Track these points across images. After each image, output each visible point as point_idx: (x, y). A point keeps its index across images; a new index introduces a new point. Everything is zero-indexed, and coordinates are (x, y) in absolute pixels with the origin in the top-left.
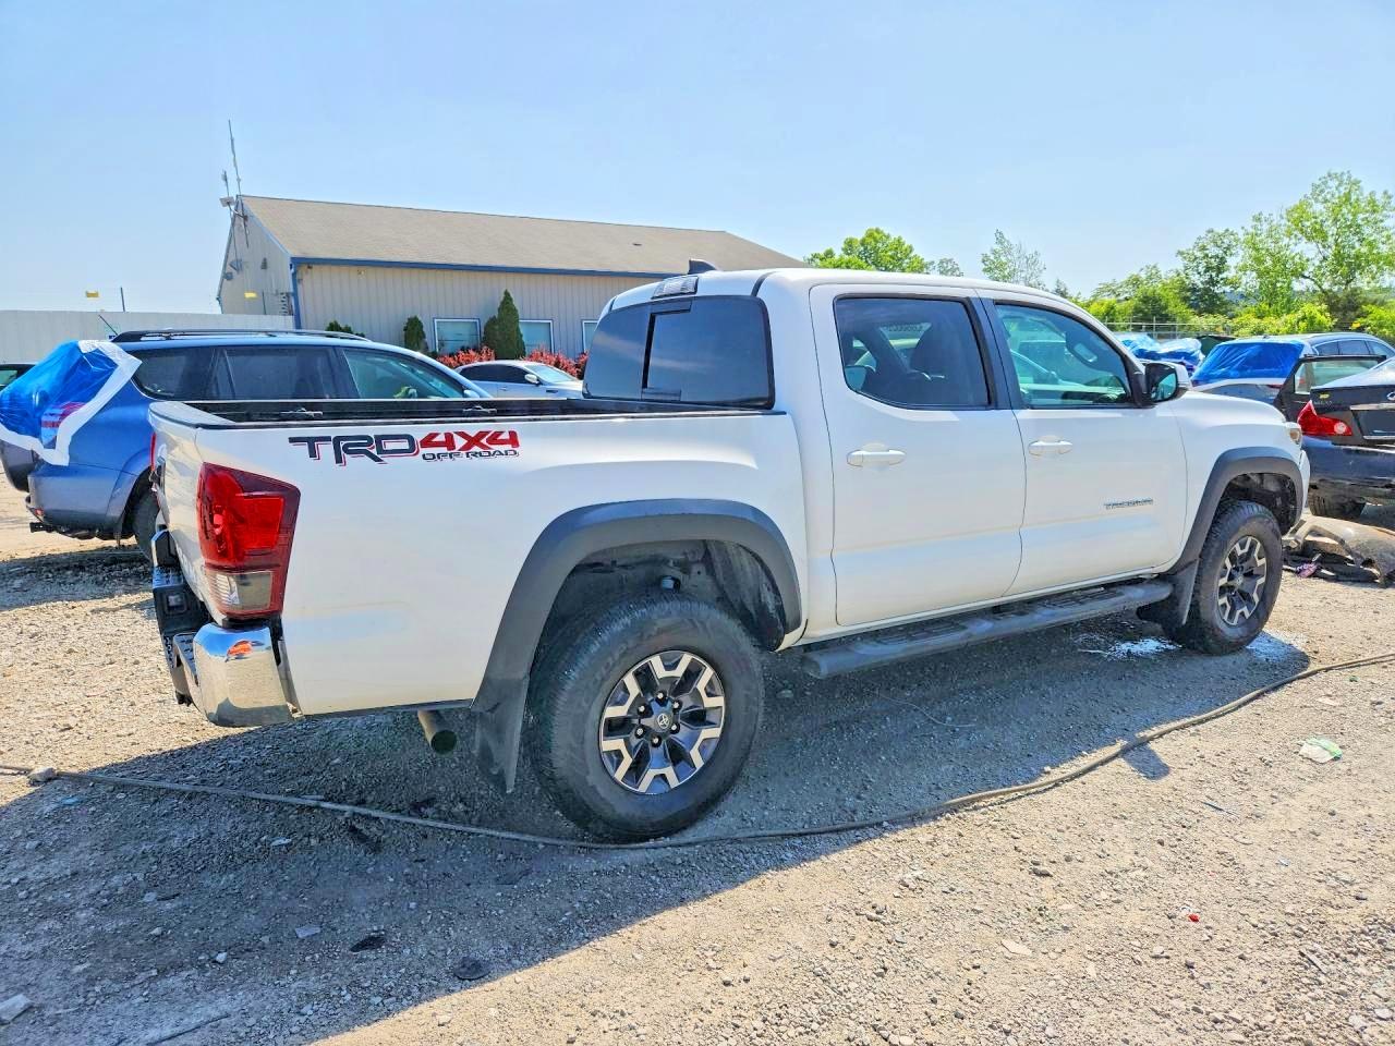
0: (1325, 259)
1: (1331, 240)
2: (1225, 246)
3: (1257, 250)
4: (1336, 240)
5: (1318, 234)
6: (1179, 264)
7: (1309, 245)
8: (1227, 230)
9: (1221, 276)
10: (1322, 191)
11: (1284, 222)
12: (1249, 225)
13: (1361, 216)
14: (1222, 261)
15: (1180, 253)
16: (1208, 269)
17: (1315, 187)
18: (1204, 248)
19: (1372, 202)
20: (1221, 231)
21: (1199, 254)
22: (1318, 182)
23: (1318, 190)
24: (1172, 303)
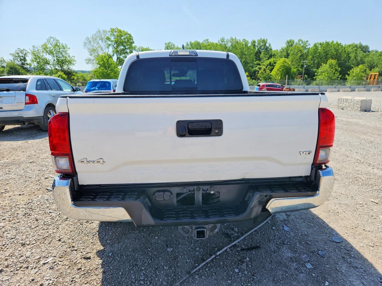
0: (54, 60)
1: (55, 55)
2: (25, 53)
3: (36, 56)
4: (56, 55)
5: (51, 53)
6: (12, 58)
7: (49, 56)
8: (24, 49)
9: (25, 62)
10: (50, 41)
11: (41, 48)
12: (32, 48)
13: (61, 49)
14: (25, 58)
15: (11, 54)
16: (21, 60)
17: (48, 40)
18: (18, 54)
19: (63, 46)
20: (22, 49)
21: (17, 55)
22: (48, 39)
23: (49, 41)
24: (20, 70)
